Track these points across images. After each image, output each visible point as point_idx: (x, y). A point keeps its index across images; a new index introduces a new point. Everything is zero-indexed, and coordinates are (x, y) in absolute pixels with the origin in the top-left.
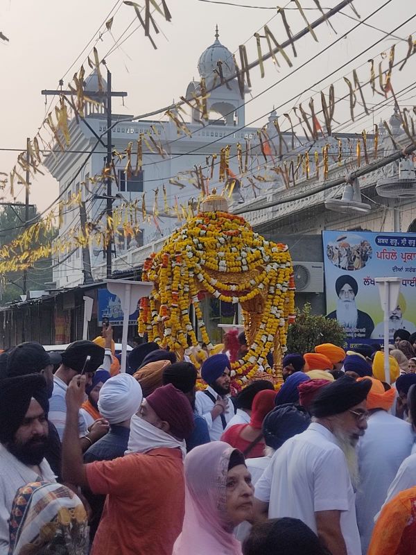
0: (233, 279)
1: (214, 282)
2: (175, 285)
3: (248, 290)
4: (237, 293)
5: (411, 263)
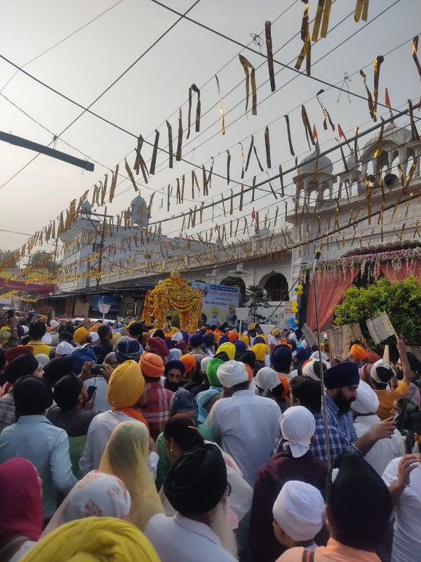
0: (182, 303)
1: (175, 303)
2: (162, 304)
3: (186, 308)
4: (182, 308)
5: (223, 297)
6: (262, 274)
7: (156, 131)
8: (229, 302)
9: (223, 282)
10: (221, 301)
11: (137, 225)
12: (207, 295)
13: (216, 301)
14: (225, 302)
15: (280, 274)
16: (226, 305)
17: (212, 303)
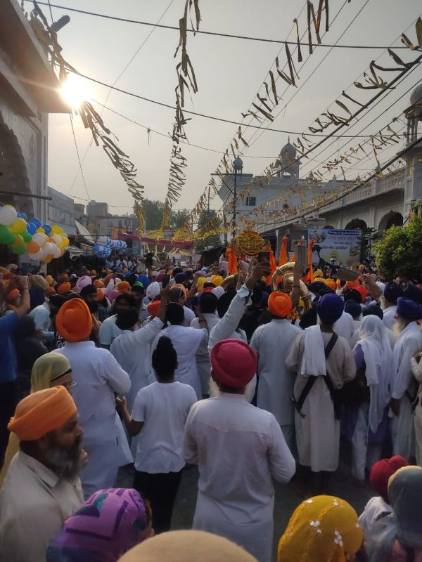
5: (343, 241)
6: (382, 214)
8: (349, 246)
9: (347, 227)
10: (341, 246)
12: (325, 241)
13: (334, 245)
14: (345, 246)
15: (398, 213)
16: (345, 248)
17: (330, 247)
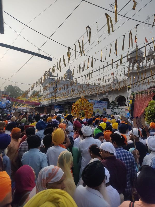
0: (85, 108)
1: (83, 108)
2: (78, 108)
4: (86, 110)
5: (101, 105)
6: (116, 96)
7: (74, 44)
9: (101, 100)
10: (100, 107)
11: (69, 80)
12: (95, 105)
14: (102, 107)
15: (123, 96)
16: (102, 108)
17: (97, 108)
